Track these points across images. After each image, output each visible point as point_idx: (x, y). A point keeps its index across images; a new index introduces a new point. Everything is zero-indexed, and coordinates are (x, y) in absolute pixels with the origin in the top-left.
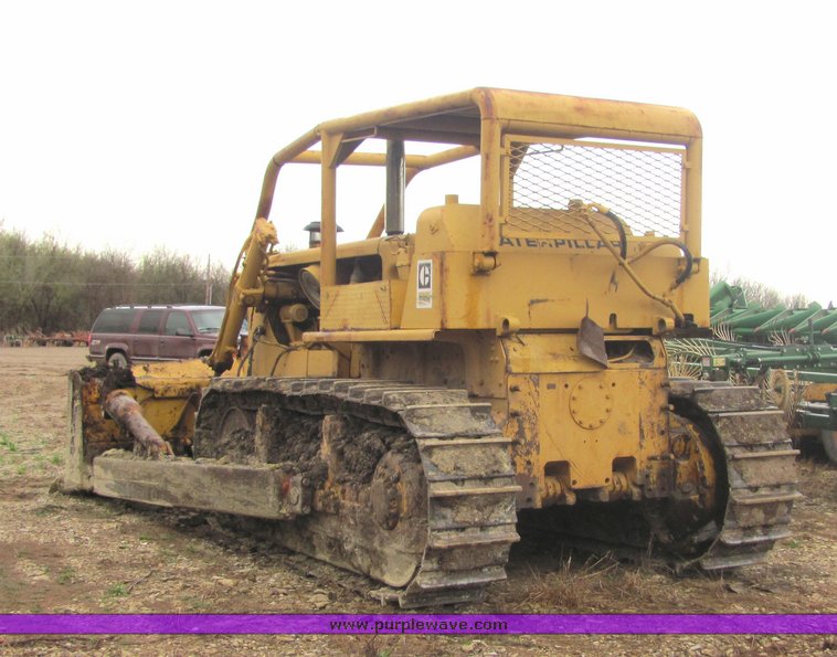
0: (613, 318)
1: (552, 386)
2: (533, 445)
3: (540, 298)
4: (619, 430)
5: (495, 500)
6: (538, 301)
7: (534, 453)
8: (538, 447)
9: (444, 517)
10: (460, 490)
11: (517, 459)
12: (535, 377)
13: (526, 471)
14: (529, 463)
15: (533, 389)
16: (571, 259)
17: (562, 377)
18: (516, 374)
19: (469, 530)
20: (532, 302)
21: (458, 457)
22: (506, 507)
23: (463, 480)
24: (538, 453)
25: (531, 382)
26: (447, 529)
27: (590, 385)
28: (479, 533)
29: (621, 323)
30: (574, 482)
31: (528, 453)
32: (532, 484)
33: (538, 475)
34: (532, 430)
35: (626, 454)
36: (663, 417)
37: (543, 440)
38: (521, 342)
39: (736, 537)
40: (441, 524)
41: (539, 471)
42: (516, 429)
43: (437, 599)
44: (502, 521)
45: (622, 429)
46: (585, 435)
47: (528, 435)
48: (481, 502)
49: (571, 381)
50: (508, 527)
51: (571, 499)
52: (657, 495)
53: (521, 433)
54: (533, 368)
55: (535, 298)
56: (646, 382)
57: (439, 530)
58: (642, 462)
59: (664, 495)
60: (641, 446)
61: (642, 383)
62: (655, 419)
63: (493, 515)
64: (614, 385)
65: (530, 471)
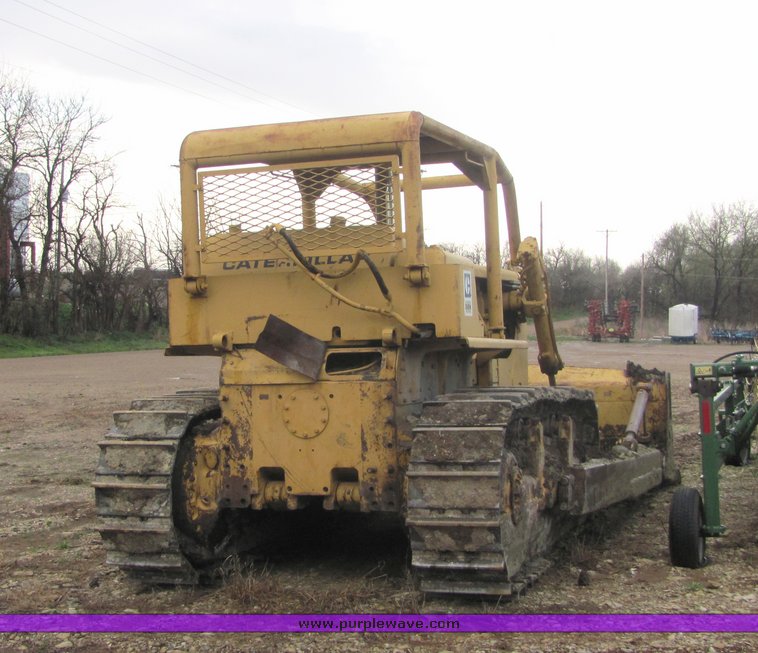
0: (337, 331)
1: (263, 397)
2: (246, 451)
3: (257, 315)
4: (338, 441)
5: (146, 495)
6: (255, 318)
7: (248, 458)
8: (251, 453)
9: (107, 505)
10: (116, 483)
11: (231, 462)
12: (248, 389)
13: (240, 475)
14: (242, 466)
15: (245, 398)
16: (288, 278)
17: (275, 388)
18: (229, 386)
19: (129, 518)
20: (250, 319)
21: (122, 455)
22: (160, 503)
23: (126, 475)
24: (251, 458)
25: (243, 394)
26: (110, 516)
27: (305, 397)
28: (139, 523)
29: (345, 336)
30: (290, 489)
31: (241, 458)
32: (245, 487)
33: (251, 478)
34: (245, 437)
35: (346, 464)
36: (389, 429)
37: (255, 446)
38: (240, 357)
40: (104, 510)
41: (252, 475)
42: (229, 435)
44: (155, 514)
45: (341, 440)
46: (301, 444)
47: (241, 442)
48: (131, 495)
49: (284, 392)
50: (164, 520)
51: (292, 505)
52: (383, 509)
53: (234, 438)
54: (244, 380)
55: (252, 315)
56: (368, 394)
57: (105, 516)
58: (364, 474)
59: (392, 509)
60: (364, 459)
61: (364, 395)
62: (379, 431)
63: (145, 508)
64: (331, 396)
65: (244, 474)
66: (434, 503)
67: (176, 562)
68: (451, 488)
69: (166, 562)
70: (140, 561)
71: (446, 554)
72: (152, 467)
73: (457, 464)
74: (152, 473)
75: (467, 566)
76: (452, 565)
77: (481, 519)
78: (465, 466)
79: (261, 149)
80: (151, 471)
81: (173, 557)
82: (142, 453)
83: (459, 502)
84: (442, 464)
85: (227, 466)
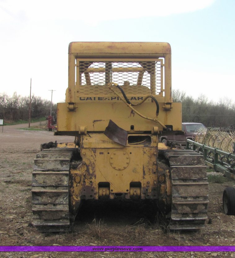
0: (132, 127)
1: (101, 153)
2: (94, 175)
3: (98, 120)
4: (133, 171)
5: (58, 195)
6: (97, 121)
7: (94, 178)
8: (95, 177)
9: (38, 200)
10: (43, 190)
11: (86, 180)
12: (94, 150)
13: (90, 185)
14: (91, 182)
15: (93, 154)
16: (112, 105)
17: (106, 150)
18: (86, 148)
19: (48, 205)
20: (95, 121)
21: (45, 178)
22: (64, 198)
23: (46, 187)
24: (95, 179)
25: (92, 152)
26: (39, 204)
27: (120, 153)
28: (53, 207)
29: (136, 129)
30: (112, 191)
31: (91, 178)
32: (92, 190)
33: (95, 187)
34: (92, 169)
35: (136, 180)
36: (154, 167)
37: (97, 173)
38: (90, 136)
39: (177, 217)
40: (36, 202)
41: (95, 185)
42: (86, 169)
43: (50, 229)
44: (61, 203)
45: (135, 171)
46: (117, 172)
47: (91, 172)
48: (51, 195)
49: (110, 151)
50: (65, 205)
51: (112, 197)
52: (152, 198)
53: (88, 170)
54: (93, 146)
55: (96, 119)
56: (146, 152)
57: (36, 204)
58: (144, 184)
59: (155, 198)
60: (144, 178)
61: (144, 153)
62: (151, 167)
63: (57, 200)
64: (131, 153)
65: (92, 185)
66: (183, 195)
67: (67, 222)
68: (190, 189)
69: (62, 223)
70: (51, 223)
71: (186, 215)
72: (60, 183)
73: (191, 180)
74: (60, 185)
75: (194, 219)
76: (188, 219)
77: (201, 201)
78: (194, 181)
79: (107, 52)
80: (59, 184)
81: (65, 221)
82: (54, 177)
83: (194, 195)
84: (184, 180)
85: (84, 182)
